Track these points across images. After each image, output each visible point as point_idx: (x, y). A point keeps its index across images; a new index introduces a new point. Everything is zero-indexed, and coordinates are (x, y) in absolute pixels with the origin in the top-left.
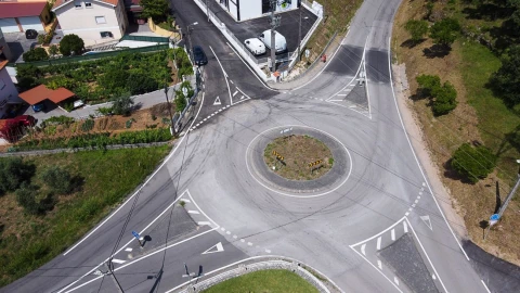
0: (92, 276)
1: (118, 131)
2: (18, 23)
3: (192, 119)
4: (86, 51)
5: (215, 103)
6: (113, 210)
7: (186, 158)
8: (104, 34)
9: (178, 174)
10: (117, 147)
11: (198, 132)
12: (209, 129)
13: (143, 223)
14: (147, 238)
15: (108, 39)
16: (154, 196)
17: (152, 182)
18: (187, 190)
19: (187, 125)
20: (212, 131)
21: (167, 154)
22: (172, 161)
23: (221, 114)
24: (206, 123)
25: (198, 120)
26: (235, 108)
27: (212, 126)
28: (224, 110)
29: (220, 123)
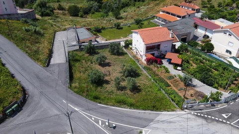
0: (91, 117)
1: (174, 88)
2: (206, 31)
3: (201, 110)
4: (212, 53)
5: (224, 115)
6: (125, 108)
7: (171, 120)
8: (227, 51)
9: (158, 122)
10: (164, 92)
11: (194, 117)
12: (200, 121)
13: (122, 122)
14: (114, 128)
15: (228, 54)
16: (139, 118)
17: (148, 114)
18: (150, 130)
19: (195, 110)
20: (200, 123)
21: (168, 111)
22: (165, 115)
23: (218, 121)
24: (203, 117)
25: (202, 113)
26: (230, 126)
27: (204, 122)
28: (222, 122)
29: (210, 124)
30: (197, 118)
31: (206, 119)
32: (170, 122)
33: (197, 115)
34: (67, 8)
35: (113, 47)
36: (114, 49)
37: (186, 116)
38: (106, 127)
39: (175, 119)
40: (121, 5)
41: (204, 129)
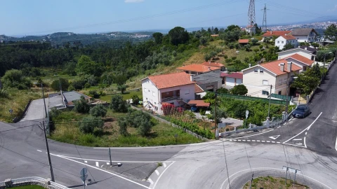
2: (235, 82)
3: (241, 136)
5: (271, 137)
7: (203, 149)
8: (264, 93)
11: (233, 143)
12: (243, 146)
14: (120, 166)
15: (265, 95)
18: (174, 162)
22: (194, 147)
23: (265, 143)
24: (246, 142)
25: (243, 139)
26: (282, 146)
27: (247, 146)
28: (271, 143)
29: (256, 147)
30: (238, 144)
31: (250, 143)
32: (202, 151)
33: (237, 142)
34: (51, 83)
35: (116, 101)
36: (118, 104)
37: (222, 144)
38: (106, 167)
39: (208, 148)
40: (126, 75)
41: (248, 152)
